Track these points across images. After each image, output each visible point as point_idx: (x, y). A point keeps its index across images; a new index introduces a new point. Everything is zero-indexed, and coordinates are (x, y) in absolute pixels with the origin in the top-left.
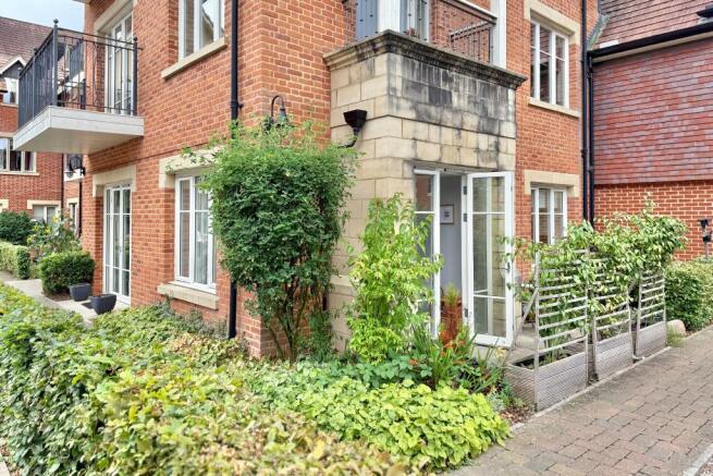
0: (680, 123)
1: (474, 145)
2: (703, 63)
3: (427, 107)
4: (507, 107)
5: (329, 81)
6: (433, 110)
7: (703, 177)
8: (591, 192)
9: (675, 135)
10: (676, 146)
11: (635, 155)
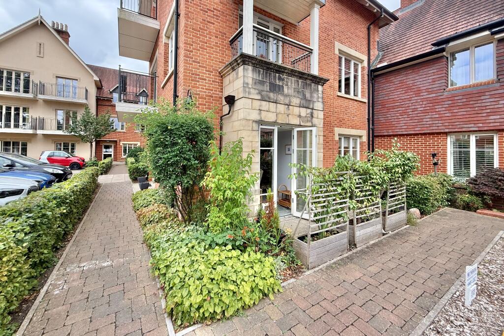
0: (421, 103)
1: (298, 114)
2: (435, 71)
3: (268, 93)
4: (318, 94)
5: (222, 83)
6: (271, 95)
7: (434, 131)
8: (372, 139)
9: (419, 109)
10: (419, 115)
11: (396, 120)
